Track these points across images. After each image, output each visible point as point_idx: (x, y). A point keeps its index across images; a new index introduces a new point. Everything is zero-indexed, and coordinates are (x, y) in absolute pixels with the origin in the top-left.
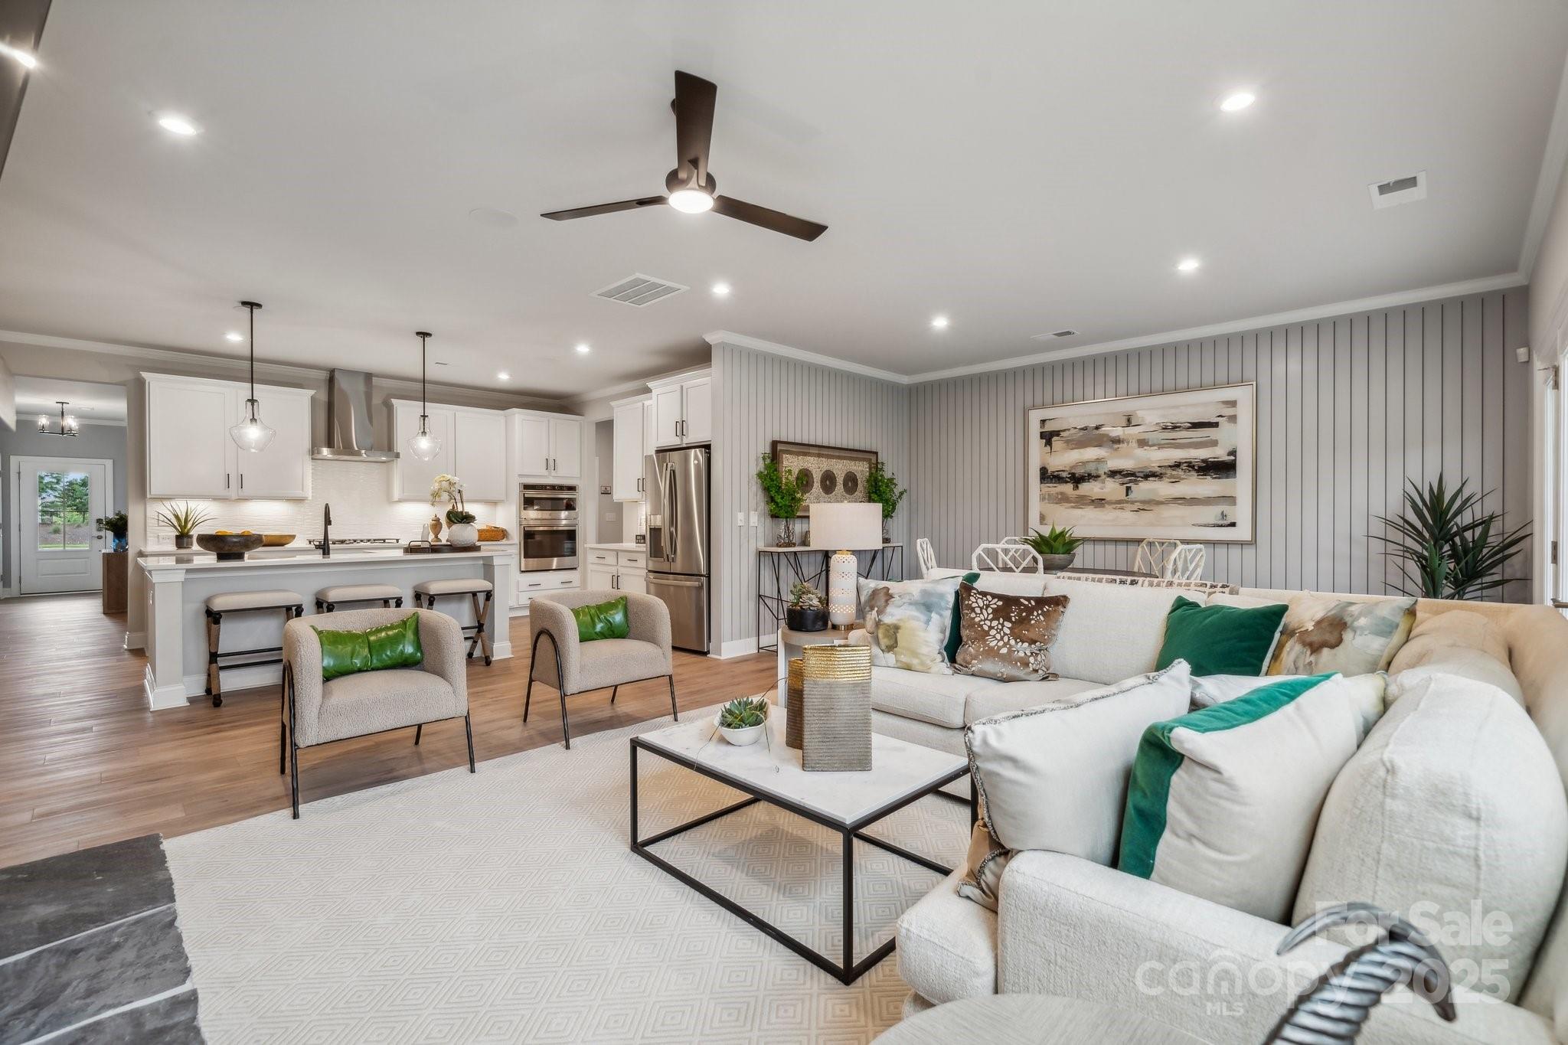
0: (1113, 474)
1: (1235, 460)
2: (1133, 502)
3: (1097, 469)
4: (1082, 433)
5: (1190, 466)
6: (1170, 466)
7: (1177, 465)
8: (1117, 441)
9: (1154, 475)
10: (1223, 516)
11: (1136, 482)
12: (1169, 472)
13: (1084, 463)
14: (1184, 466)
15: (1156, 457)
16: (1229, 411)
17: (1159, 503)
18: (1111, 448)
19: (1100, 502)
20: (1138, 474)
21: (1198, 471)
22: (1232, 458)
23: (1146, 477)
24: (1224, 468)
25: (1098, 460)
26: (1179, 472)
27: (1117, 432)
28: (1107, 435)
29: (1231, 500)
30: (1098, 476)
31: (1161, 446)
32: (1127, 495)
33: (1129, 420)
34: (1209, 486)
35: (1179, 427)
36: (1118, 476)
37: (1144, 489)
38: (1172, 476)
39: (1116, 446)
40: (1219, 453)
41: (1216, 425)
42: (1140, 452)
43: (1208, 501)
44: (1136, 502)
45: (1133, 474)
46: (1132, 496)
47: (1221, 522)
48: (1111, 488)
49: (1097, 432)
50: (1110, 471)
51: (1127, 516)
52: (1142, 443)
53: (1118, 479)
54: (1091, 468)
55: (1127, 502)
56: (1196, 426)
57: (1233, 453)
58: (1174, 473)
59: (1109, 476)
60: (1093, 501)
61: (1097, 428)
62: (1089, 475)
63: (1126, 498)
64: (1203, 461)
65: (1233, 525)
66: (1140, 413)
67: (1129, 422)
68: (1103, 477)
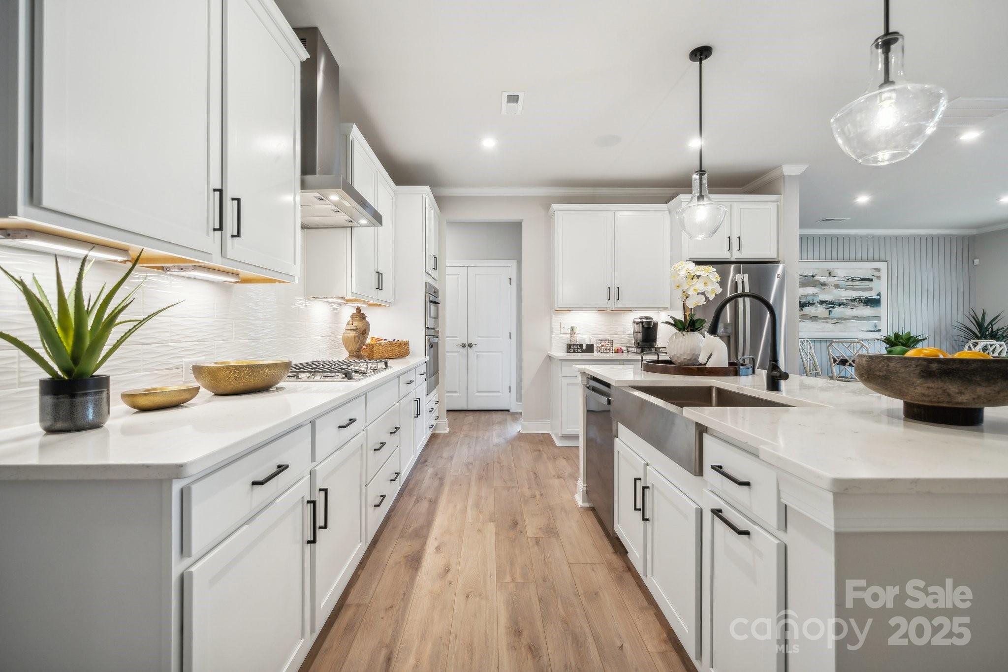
0: (822, 302)
1: (880, 298)
2: (832, 319)
3: (813, 300)
4: (804, 278)
5: (860, 300)
6: (851, 300)
7: (854, 300)
8: (824, 284)
9: (843, 304)
10: (876, 326)
11: (834, 308)
12: (850, 303)
13: (806, 296)
14: (857, 300)
15: (844, 295)
16: (877, 274)
17: (845, 319)
18: (821, 288)
19: (815, 318)
20: (835, 303)
21: (863, 303)
22: (879, 297)
23: (839, 305)
24: (874, 302)
25: (814, 295)
26: (855, 303)
27: (824, 279)
28: (818, 281)
29: (878, 318)
30: (814, 304)
31: (846, 289)
32: (829, 315)
33: (830, 274)
34: (868, 311)
35: (855, 279)
36: (825, 304)
37: (838, 311)
38: (852, 305)
39: (823, 287)
40: (873, 295)
41: (871, 280)
42: (836, 291)
43: (868, 318)
44: (834, 318)
45: (832, 303)
46: (832, 315)
47: (874, 329)
48: (821, 310)
49: (812, 278)
50: (820, 301)
51: (829, 326)
52: (837, 287)
53: (825, 306)
54: (810, 299)
55: (829, 318)
56: (863, 280)
57: (879, 295)
58: (853, 303)
59: (820, 304)
60: (811, 318)
61: (813, 276)
62: (809, 303)
63: (828, 316)
64: (866, 298)
65: (880, 330)
66: (836, 270)
67: (830, 275)
68: (817, 304)
